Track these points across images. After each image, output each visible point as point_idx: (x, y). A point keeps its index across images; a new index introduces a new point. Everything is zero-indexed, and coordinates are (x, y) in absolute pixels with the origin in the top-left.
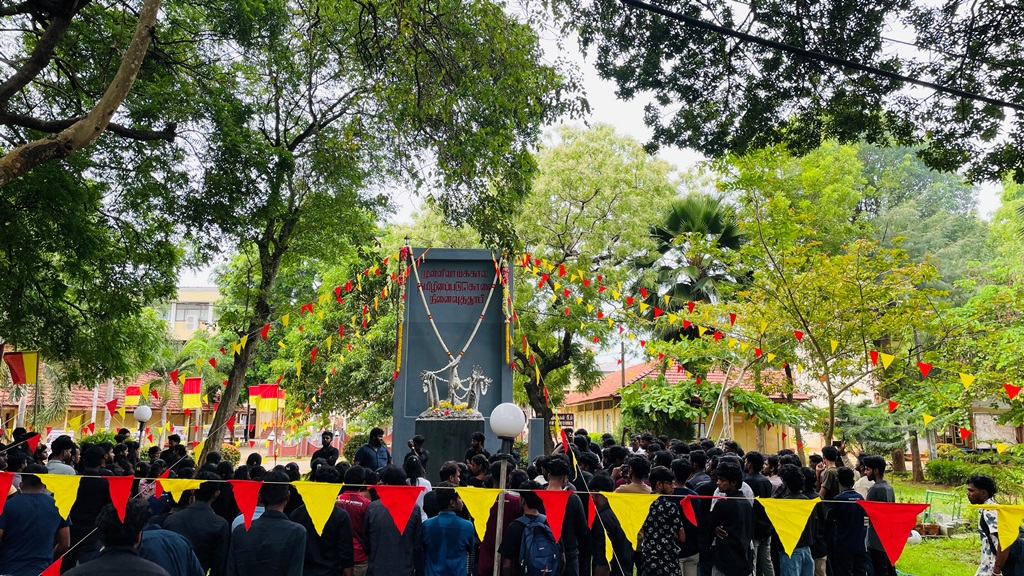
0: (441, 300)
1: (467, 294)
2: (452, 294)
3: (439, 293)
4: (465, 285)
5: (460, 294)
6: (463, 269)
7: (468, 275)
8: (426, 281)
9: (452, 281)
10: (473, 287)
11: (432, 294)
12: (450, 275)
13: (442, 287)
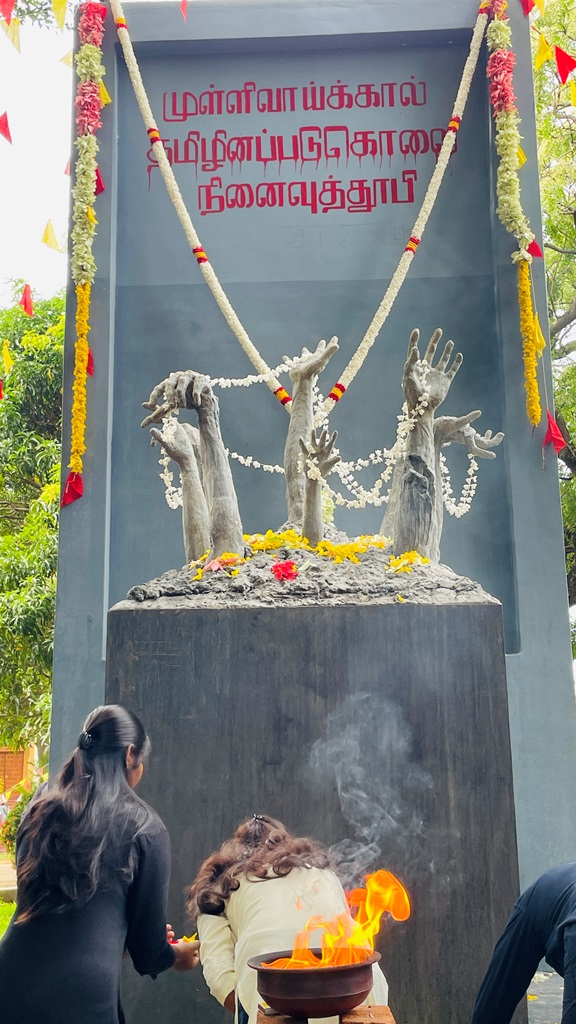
0: (244, 197)
1: (349, 170)
2: (287, 172)
3: (235, 173)
4: (336, 140)
5: (316, 172)
6: (325, 76)
7: (345, 100)
8: (180, 131)
9: (286, 124)
10: (368, 144)
11: (205, 178)
12: (276, 102)
13: (245, 148)
